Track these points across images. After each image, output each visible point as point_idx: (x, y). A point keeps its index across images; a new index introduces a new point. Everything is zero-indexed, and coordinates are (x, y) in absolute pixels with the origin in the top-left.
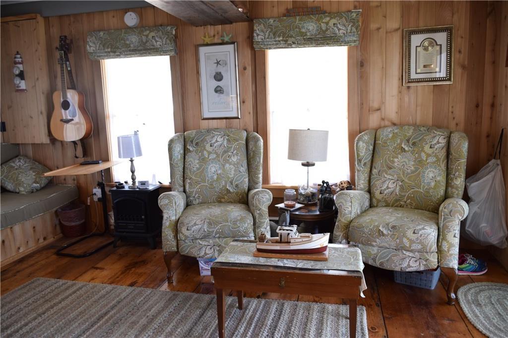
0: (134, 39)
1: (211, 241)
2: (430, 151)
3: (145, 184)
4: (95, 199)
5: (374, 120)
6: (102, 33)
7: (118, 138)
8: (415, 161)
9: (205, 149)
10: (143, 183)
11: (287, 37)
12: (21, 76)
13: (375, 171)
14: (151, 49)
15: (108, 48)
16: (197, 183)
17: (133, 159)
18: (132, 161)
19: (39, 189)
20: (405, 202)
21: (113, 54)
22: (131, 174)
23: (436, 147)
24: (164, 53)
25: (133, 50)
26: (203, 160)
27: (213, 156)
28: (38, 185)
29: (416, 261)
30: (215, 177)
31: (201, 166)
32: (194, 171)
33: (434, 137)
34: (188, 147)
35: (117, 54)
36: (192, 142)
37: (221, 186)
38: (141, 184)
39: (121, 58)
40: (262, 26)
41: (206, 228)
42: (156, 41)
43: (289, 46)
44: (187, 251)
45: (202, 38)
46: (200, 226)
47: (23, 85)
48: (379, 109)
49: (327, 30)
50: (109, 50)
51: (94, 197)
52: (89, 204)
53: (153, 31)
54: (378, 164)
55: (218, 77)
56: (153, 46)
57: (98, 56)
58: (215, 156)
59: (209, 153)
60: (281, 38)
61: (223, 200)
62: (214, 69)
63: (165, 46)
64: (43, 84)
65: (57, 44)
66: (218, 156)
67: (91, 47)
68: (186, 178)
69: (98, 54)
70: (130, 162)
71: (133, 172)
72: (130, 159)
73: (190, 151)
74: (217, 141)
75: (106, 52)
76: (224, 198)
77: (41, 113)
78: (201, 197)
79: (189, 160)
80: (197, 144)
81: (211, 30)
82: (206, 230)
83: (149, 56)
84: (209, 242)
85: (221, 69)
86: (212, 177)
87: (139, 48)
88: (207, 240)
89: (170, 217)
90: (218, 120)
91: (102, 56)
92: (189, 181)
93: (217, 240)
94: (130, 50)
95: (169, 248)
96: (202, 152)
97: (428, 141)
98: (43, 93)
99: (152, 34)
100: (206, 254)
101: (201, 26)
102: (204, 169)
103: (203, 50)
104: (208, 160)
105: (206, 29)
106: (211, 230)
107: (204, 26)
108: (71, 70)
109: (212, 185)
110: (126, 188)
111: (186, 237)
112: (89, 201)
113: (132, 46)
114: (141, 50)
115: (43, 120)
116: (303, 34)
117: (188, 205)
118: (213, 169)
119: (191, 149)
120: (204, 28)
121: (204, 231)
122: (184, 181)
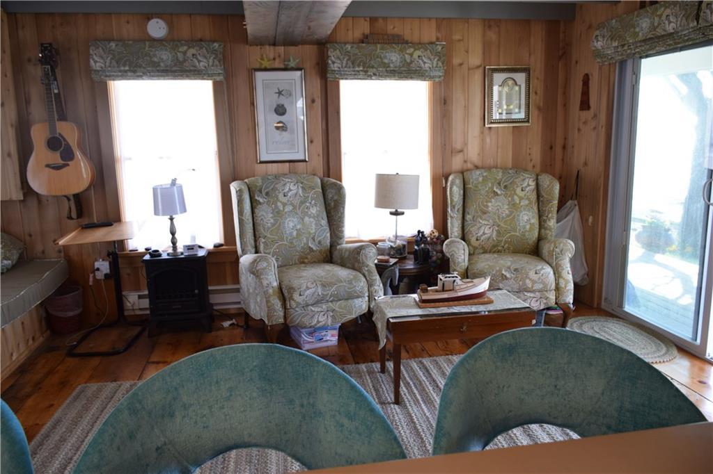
0: (165, 55)
1: (324, 307)
2: (522, 194)
3: (193, 249)
4: (100, 276)
5: (457, 162)
6: (113, 45)
7: (155, 190)
8: (509, 205)
9: (278, 200)
10: (190, 248)
11: (368, 67)
13: (468, 217)
14: (190, 71)
15: (124, 66)
16: (274, 242)
17: (174, 216)
18: (172, 219)
19: (9, 267)
20: (503, 247)
21: (132, 74)
22: (171, 236)
23: (527, 189)
24: (209, 76)
25: (163, 71)
26: (278, 214)
27: (289, 208)
28: (10, 262)
29: (537, 301)
30: (295, 233)
31: (276, 221)
32: (269, 228)
33: (524, 180)
34: (257, 198)
35: (138, 74)
36: (260, 191)
37: (303, 245)
38: (188, 249)
39: (143, 79)
40: (338, 51)
41: (320, 291)
42: (199, 61)
43: (369, 77)
44: (298, 321)
45: (259, 60)
46: (314, 289)
48: (461, 151)
49: (412, 62)
50: (127, 68)
51: (97, 273)
52: (91, 284)
53: (193, 47)
54: (472, 209)
55: (280, 110)
56: (195, 67)
57: (106, 76)
58: (291, 208)
59: (284, 205)
60: (361, 69)
61: (306, 260)
62: (274, 100)
63: (213, 68)
66: (294, 207)
67: (97, 63)
68: (260, 237)
69: (108, 74)
70: (169, 221)
71: (173, 233)
72: (169, 217)
73: (260, 203)
74: (290, 190)
75: (120, 71)
76: (307, 258)
77: (9, 155)
78: (280, 259)
79: (260, 214)
80: (267, 194)
81: (270, 51)
82: (320, 294)
83: (185, 79)
84: (322, 307)
85: (283, 100)
86: (291, 234)
87: (174, 69)
88: (320, 305)
89: (270, 283)
90: (279, 164)
91: (113, 76)
92: (263, 240)
93: (330, 303)
94: (158, 71)
95: (275, 320)
96: (275, 203)
97: (519, 184)
98: (12, 126)
99: (192, 51)
100: (318, 322)
101: (257, 45)
102: (280, 224)
103: (260, 76)
104: (284, 213)
105: (263, 50)
106: (325, 293)
107: (261, 45)
108: (59, 93)
109: (292, 243)
110: (165, 256)
111: (298, 304)
112: (91, 279)
113: (162, 64)
114: (175, 71)
115: (11, 165)
116: (386, 66)
118: (291, 224)
119: (261, 200)
120: (261, 48)
121: (318, 295)
122: (255, 241)
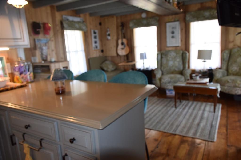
0: (145, 22)
3: (148, 68)
5: (231, 46)
7: (140, 54)
9: (168, 57)
12: (109, 35)
13: (230, 63)
15: (136, 25)
16: (165, 68)
26: (168, 60)
27: (171, 59)
28: (113, 69)
32: (165, 64)
35: (139, 26)
36: (164, 54)
37: (173, 69)
40: (189, 15)
43: (199, 20)
44: (163, 87)
46: (168, 79)
47: (109, 38)
48: (233, 42)
49: (213, 15)
53: (151, 19)
54: (231, 61)
55: (173, 33)
60: (196, 18)
62: (171, 30)
64: (115, 38)
65: (120, 24)
67: (131, 25)
73: (163, 57)
74: (172, 54)
76: (174, 72)
77: (115, 46)
79: (163, 60)
81: (171, 17)
85: (174, 30)
86: (170, 66)
88: (170, 84)
89: (158, 76)
90: (172, 47)
91: (134, 27)
92: (163, 67)
102: (168, 63)
106: (171, 80)
107: (168, 16)
109: (170, 68)
110: (141, 70)
111: (163, 82)
113: (144, 24)
115: (115, 49)
116: (204, 17)
117: (162, 74)
118: (171, 63)
121: (169, 81)
